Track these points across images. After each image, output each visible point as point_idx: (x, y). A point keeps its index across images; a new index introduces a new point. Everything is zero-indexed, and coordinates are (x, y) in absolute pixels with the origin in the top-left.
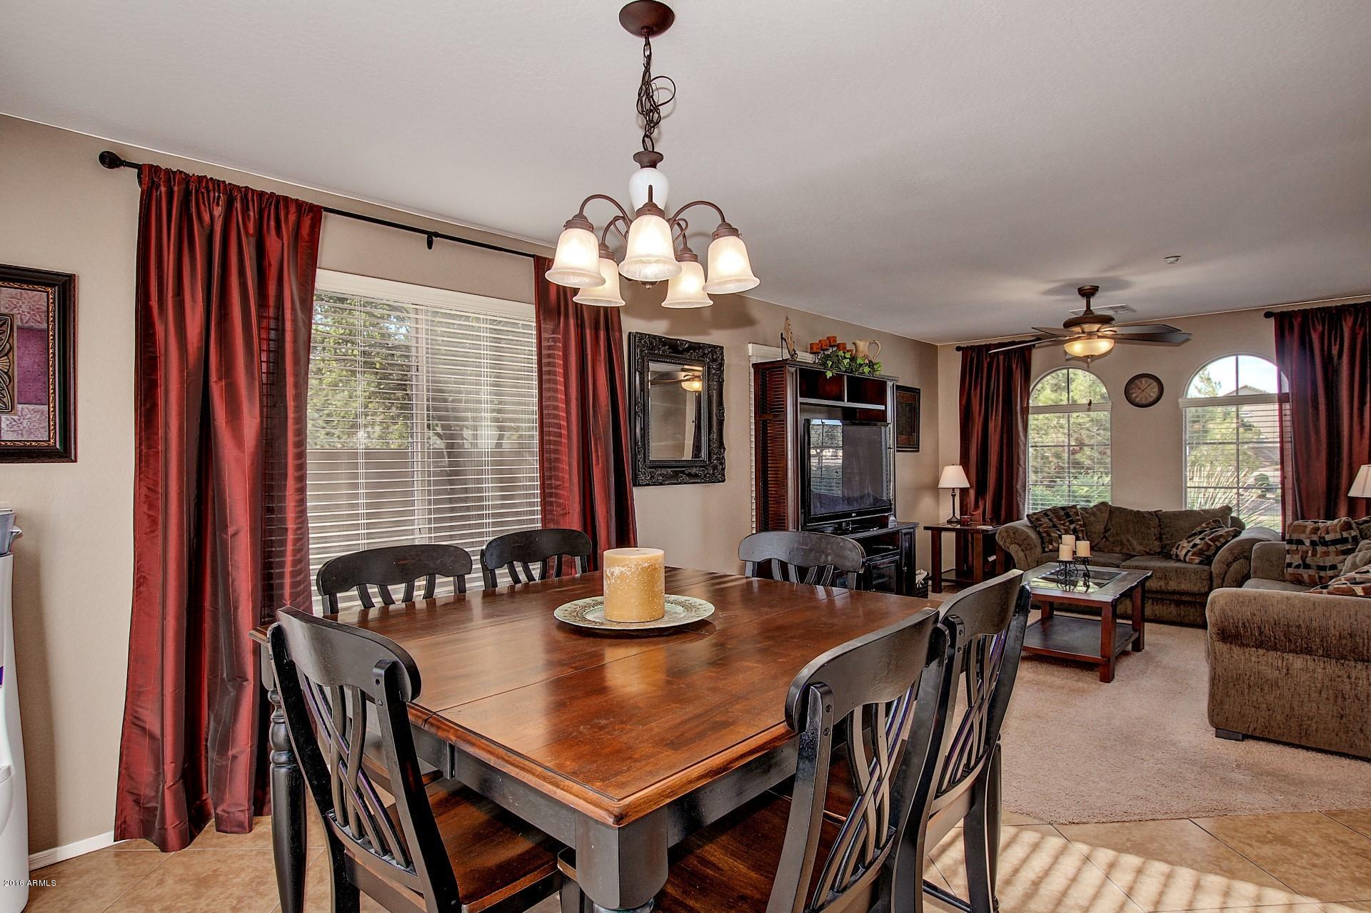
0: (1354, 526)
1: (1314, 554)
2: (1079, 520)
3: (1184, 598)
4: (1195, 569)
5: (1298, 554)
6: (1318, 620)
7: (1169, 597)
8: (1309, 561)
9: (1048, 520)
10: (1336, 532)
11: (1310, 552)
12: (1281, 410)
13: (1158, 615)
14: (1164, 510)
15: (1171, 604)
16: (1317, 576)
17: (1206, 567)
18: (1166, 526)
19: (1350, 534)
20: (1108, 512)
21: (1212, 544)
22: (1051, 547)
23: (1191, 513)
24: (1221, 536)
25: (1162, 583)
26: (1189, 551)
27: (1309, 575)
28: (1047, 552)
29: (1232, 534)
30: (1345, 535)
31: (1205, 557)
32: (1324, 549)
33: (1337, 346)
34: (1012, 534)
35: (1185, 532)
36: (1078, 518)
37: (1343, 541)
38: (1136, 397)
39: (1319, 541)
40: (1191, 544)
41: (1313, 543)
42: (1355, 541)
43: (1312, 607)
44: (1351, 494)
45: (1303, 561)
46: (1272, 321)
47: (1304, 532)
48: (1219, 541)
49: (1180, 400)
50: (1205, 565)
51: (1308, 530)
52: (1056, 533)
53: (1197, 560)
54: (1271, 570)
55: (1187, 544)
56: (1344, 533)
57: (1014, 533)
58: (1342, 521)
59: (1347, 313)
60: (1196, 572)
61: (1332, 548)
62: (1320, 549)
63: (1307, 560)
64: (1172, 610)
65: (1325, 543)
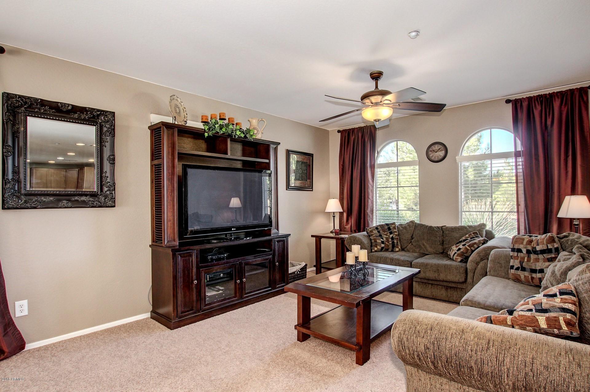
0: (556, 239)
1: (529, 260)
2: (396, 232)
3: (450, 285)
4: (456, 265)
5: (518, 259)
6: (490, 364)
7: (441, 283)
8: (524, 265)
9: (377, 232)
10: (544, 244)
11: (526, 258)
12: (516, 162)
13: (435, 295)
14: (447, 226)
15: (442, 288)
16: (530, 277)
17: (464, 265)
18: (447, 236)
19: (554, 246)
20: (414, 227)
21: (469, 248)
22: (376, 249)
23: (462, 228)
24: (475, 243)
25: (436, 275)
26: (456, 253)
27: (525, 276)
28: (373, 252)
29: (482, 242)
30: (550, 246)
31: (464, 257)
32: (536, 256)
33: (550, 119)
34: (353, 241)
35: (456, 239)
36: (395, 230)
37: (549, 251)
38: (432, 157)
39: (532, 250)
40: (458, 248)
41: (528, 252)
42: (557, 251)
43: (485, 347)
44: (559, 216)
45: (521, 265)
46: (510, 105)
47: (522, 243)
48: (474, 247)
49: (457, 157)
50: (463, 262)
51: (525, 242)
52: (380, 240)
53: (459, 259)
54: (501, 270)
55: (456, 248)
56: (549, 245)
57: (354, 240)
58: (548, 236)
59: (556, 97)
60: (457, 268)
61: (541, 256)
62: (533, 256)
63: (524, 264)
64: (442, 293)
65: (535, 252)
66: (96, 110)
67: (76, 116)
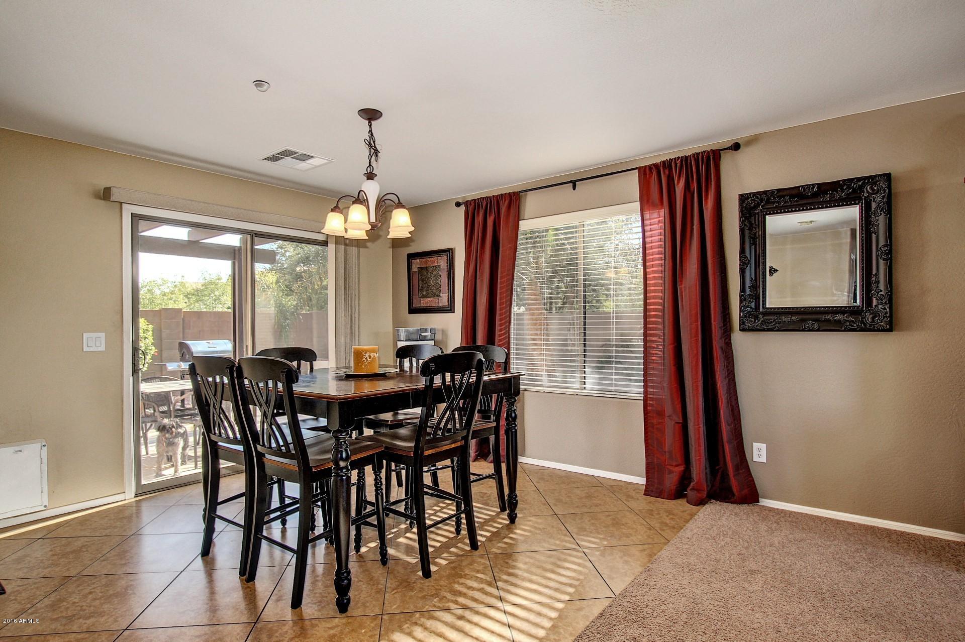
66: (855, 180)
67: (827, 197)
